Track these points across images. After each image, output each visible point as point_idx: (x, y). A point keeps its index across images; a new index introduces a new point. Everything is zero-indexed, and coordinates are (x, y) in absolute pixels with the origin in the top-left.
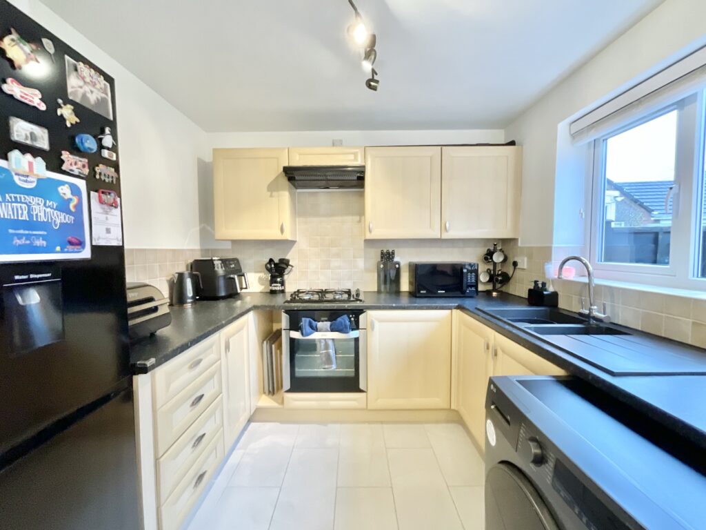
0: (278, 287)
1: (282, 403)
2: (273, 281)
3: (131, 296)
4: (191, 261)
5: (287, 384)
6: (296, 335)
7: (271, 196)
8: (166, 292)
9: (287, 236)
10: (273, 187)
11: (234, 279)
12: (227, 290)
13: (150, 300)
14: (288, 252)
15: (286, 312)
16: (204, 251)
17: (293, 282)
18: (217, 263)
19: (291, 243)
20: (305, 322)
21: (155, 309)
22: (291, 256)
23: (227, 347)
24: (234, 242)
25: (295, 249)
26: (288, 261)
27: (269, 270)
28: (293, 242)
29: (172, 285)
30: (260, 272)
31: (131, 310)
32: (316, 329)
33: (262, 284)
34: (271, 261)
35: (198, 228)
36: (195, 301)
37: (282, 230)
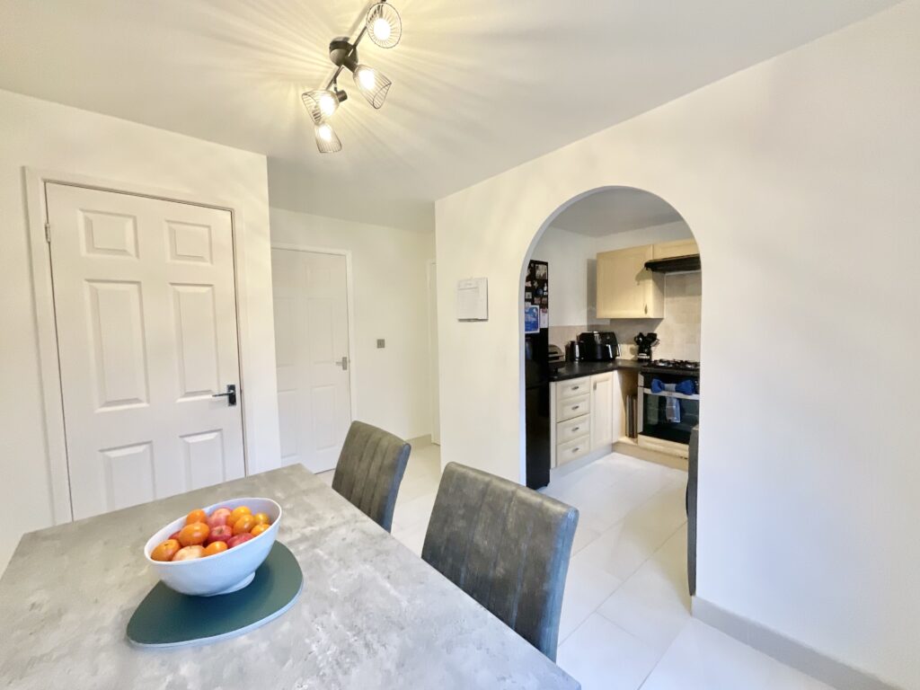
0: (645, 356)
1: (637, 442)
2: (641, 351)
3: (550, 350)
4: (579, 334)
5: (640, 428)
6: (648, 391)
7: (638, 284)
8: (564, 351)
9: (651, 315)
10: (640, 278)
11: (608, 348)
12: (602, 354)
13: (556, 353)
14: (656, 327)
15: (642, 374)
16: (590, 327)
17: (659, 354)
18: (597, 335)
19: (656, 321)
20: (655, 382)
21: (557, 358)
22: (659, 331)
23: (595, 387)
24: (613, 320)
25: (661, 324)
26: (655, 335)
27: (638, 342)
28: (661, 320)
29: (567, 348)
30: (631, 343)
31: (550, 356)
32: (663, 389)
33: (632, 354)
34: (641, 335)
35: (586, 310)
36: (580, 361)
37: (646, 311)
